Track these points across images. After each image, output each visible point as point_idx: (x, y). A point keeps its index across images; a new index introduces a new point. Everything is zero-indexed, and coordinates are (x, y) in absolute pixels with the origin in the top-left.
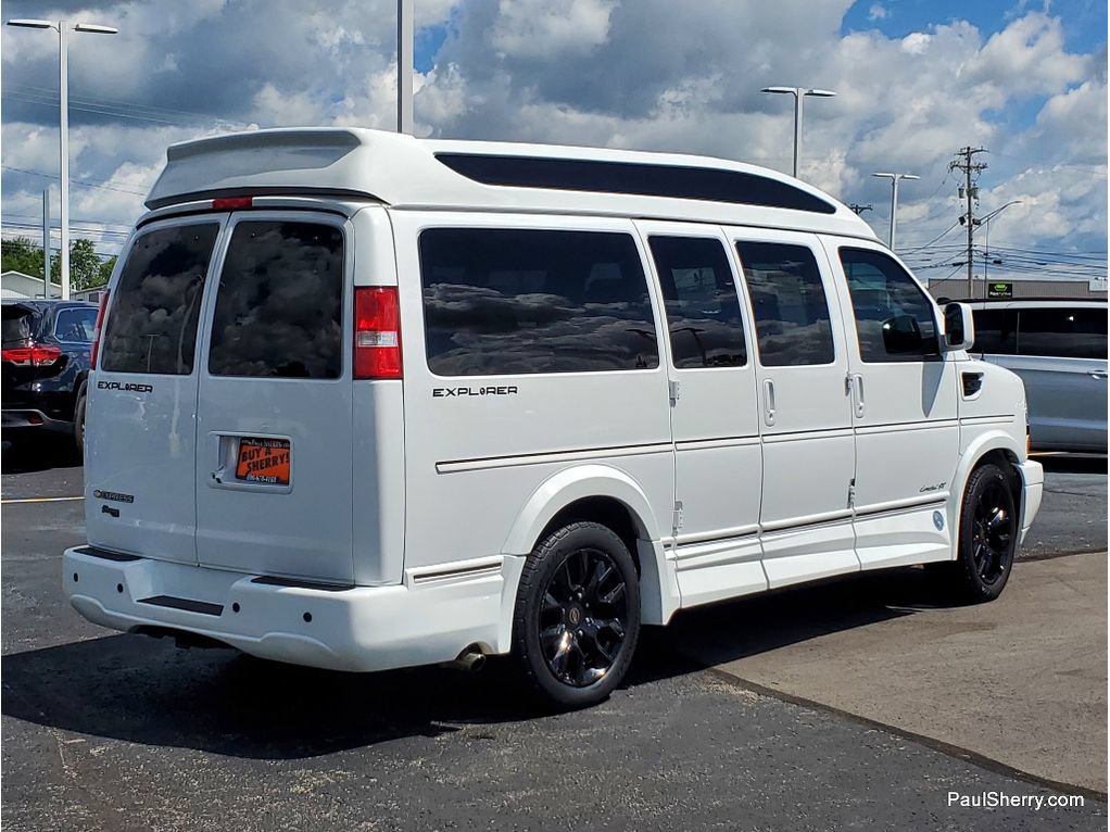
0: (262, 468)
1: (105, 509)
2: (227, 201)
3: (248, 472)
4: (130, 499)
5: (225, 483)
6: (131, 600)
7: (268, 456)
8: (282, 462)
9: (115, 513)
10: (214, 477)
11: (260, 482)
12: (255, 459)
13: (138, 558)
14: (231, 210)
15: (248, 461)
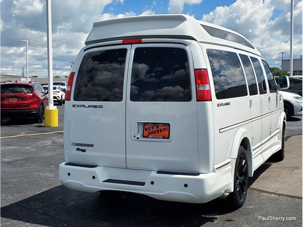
0: (155, 133)
1: (78, 149)
2: (129, 40)
3: (149, 135)
4: (92, 146)
5: (140, 139)
6: (100, 182)
7: (158, 129)
8: (165, 131)
9: (84, 151)
10: (135, 137)
11: (155, 138)
12: (152, 130)
13: (97, 166)
14: (132, 44)
15: (148, 131)
